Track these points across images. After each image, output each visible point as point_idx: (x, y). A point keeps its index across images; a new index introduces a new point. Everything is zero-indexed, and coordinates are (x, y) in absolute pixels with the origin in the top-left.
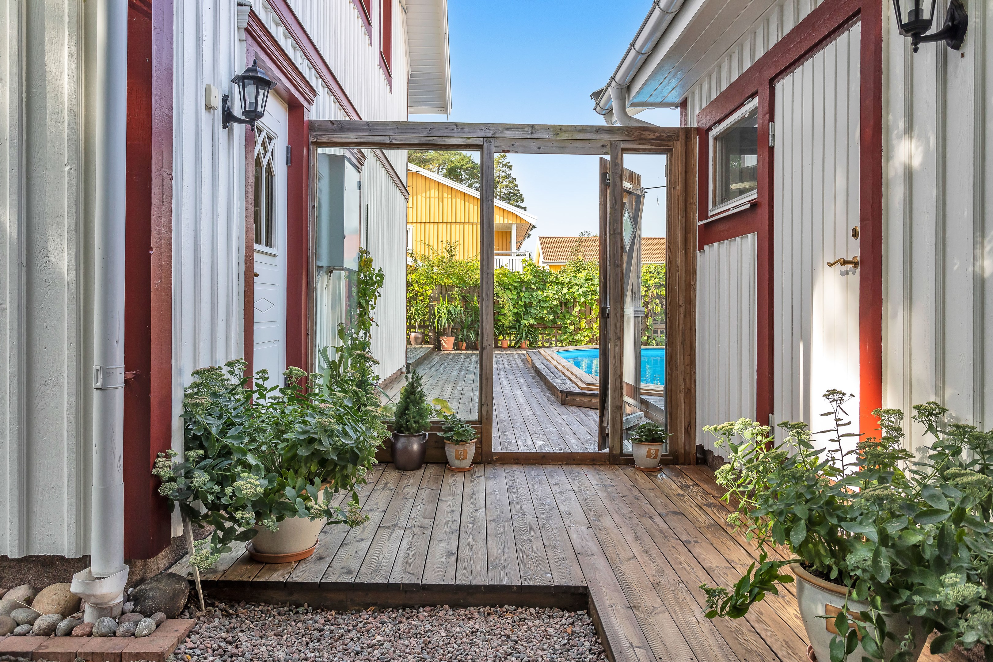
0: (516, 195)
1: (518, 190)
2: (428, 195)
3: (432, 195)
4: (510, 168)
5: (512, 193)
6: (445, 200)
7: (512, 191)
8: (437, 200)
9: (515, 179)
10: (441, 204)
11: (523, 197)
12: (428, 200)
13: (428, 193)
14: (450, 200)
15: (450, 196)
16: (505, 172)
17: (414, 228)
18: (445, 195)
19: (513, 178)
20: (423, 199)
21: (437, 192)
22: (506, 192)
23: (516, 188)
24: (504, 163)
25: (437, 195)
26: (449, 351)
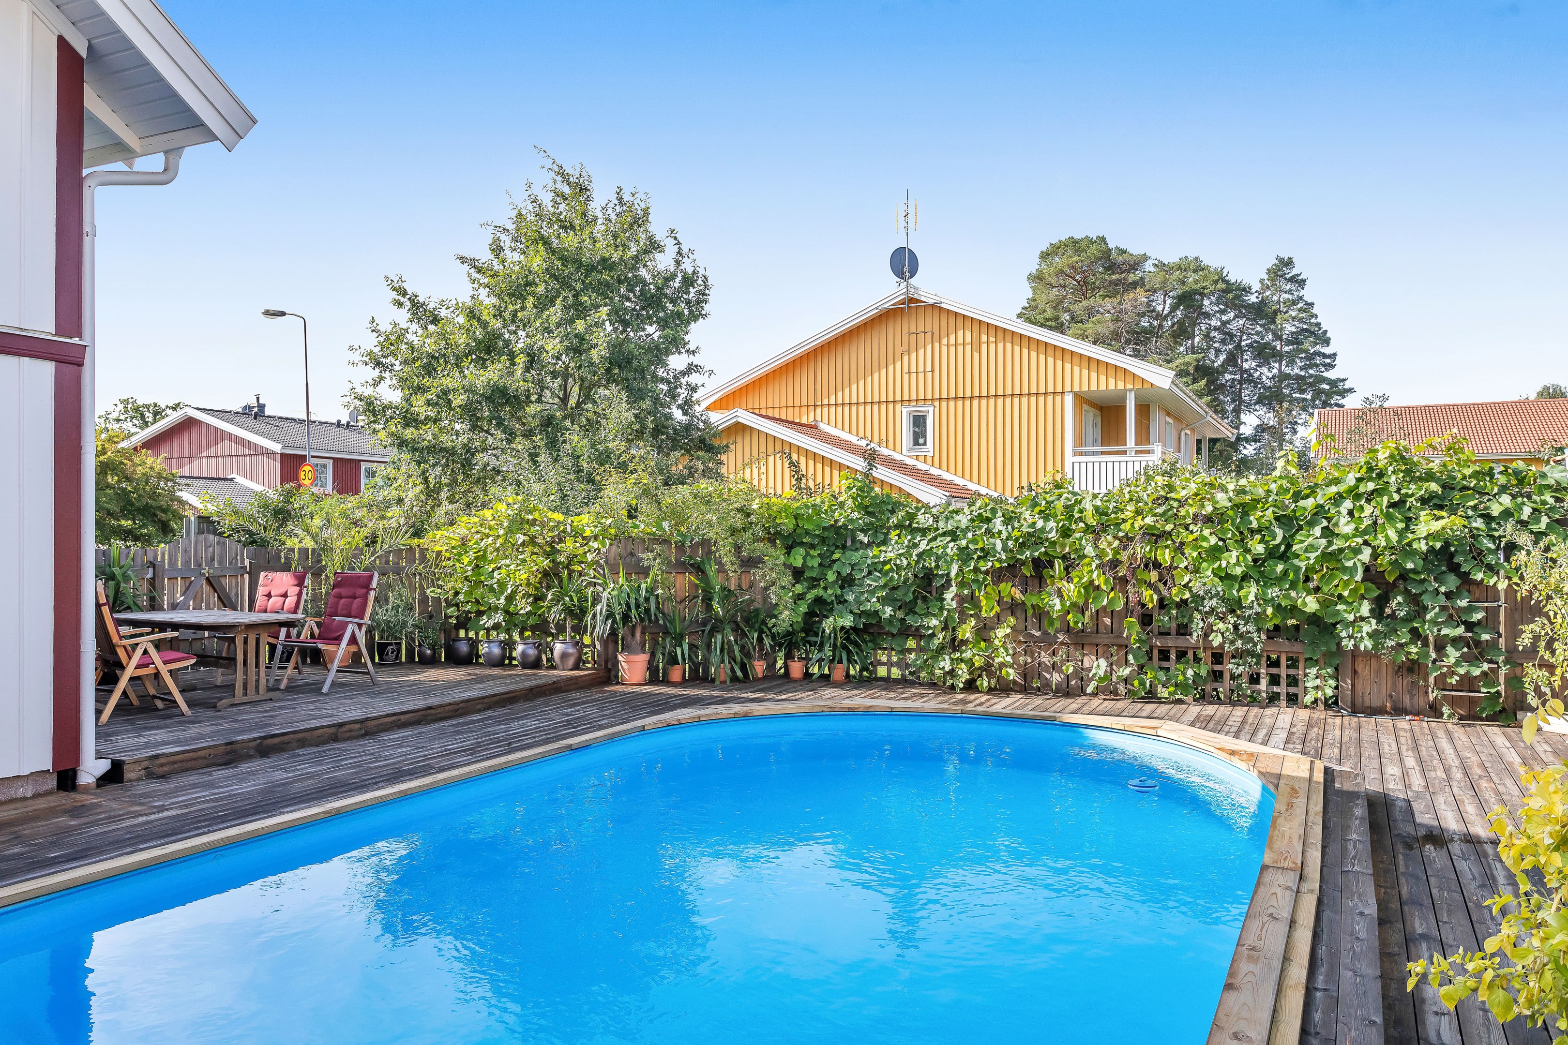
0: (1313, 333)
1: (1318, 325)
2: (952, 341)
3: (960, 340)
4: (1302, 283)
5: (1306, 330)
6: (984, 347)
7: (1305, 327)
8: (968, 348)
9: (1312, 304)
10: (976, 355)
11: (1328, 335)
12: (952, 349)
13: (952, 337)
14: (993, 346)
15: (992, 339)
16: (1290, 292)
17: (937, 410)
18: (984, 338)
19: (1307, 303)
20: (945, 349)
21: (968, 335)
22: (1293, 329)
23: (1313, 320)
24: (1288, 276)
25: (968, 339)
26: (632, 685)
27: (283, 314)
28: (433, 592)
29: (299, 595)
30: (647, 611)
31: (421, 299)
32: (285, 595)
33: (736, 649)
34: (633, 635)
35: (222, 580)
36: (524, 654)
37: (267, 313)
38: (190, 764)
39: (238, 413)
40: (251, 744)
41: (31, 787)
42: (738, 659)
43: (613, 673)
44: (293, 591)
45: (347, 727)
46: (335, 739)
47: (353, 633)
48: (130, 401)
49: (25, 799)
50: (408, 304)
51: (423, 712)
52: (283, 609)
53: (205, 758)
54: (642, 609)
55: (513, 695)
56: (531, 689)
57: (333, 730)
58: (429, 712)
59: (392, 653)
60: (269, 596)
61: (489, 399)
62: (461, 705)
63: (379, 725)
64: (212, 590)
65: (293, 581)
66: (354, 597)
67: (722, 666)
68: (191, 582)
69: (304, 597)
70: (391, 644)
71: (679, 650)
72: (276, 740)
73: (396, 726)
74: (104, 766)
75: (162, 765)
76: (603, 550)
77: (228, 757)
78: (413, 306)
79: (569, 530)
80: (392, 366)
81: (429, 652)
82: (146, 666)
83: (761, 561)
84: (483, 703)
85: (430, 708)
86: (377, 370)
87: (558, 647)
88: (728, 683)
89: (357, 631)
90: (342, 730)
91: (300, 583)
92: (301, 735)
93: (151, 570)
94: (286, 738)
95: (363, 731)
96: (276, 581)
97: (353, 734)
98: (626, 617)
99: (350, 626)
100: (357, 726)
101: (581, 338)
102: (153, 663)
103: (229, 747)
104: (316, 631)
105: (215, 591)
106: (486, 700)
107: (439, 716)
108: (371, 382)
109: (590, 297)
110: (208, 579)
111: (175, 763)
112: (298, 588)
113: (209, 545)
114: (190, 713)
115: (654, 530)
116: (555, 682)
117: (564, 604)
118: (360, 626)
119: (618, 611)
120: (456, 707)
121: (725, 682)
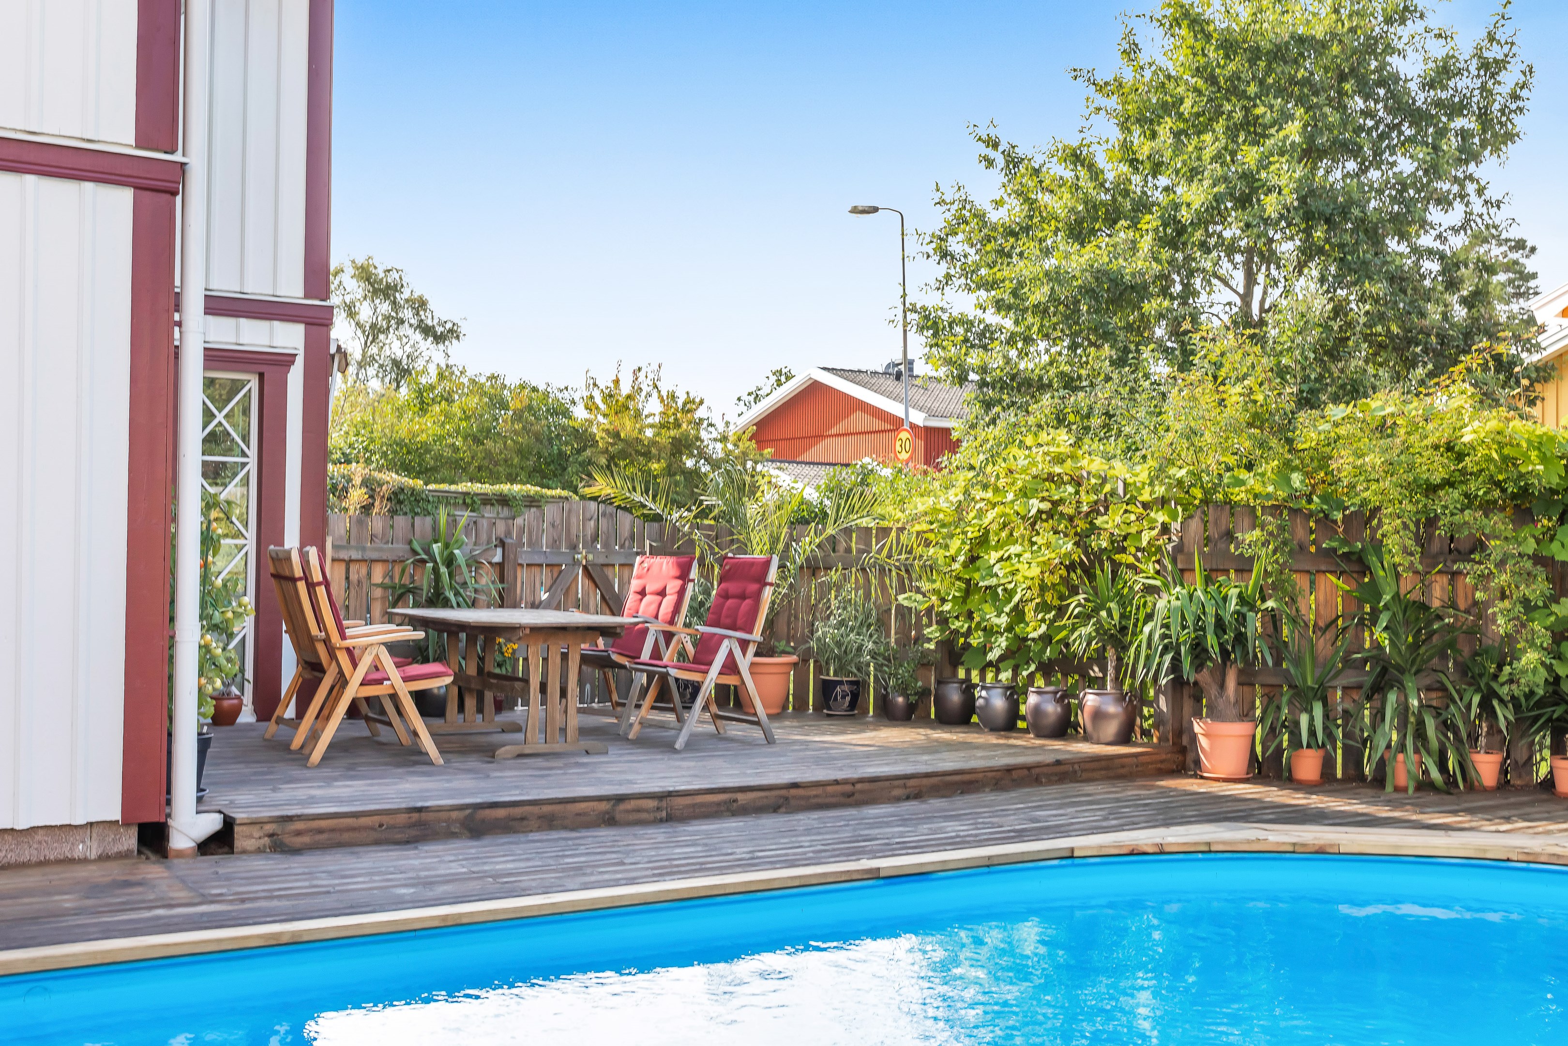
26: (1217, 780)
27: (875, 210)
28: (909, 598)
29: (681, 593)
30: (1240, 639)
31: (1020, 151)
32: (662, 593)
33: (1431, 725)
34: (1222, 686)
35: (609, 572)
36: (1037, 711)
37: (855, 210)
38: (346, 836)
39: (876, 373)
40: (455, 815)
41: (95, 845)
42: (1434, 744)
43: (1190, 757)
44: (673, 586)
45: (633, 804)
46: (610, 821)
47: (731, 654)
48: (784, 371)
49: (84, 861)
50: (1000, 161)
51: (783, 792)
52: (656, 617)
53: (372, 828)
54: (1230, 636)
55: (967, 777)
56: (1009, 770)
57: (604, 806)
58: (793, 792)
59: (843, 697)
60: (642, 593)
61: (1088, 291)
62: (859, 786)
63: (694, 806)
64: (592, 585)
65: (675, 572)
66: (743, 597)
67: (1401, 757)
68: (561, 572)
69: (689, 593)
70: (841, 683)
71: (1304, 719)
72: (501, 813)
73: (728, 810)
74: (211, 823)
75: (299, 833)
76: (1175, 526)
77: (413, 832)
78: (1007, 163)
79: (1121, 491)
80: (965, 256)
81: (900, 700)
82: (379, 682)
83: (1479, 545)
84: (905, 787)
85: (795, 785)
86: (944, 264)
87: (1091, 699)
88: (1411, 791)
89: (738, 652)
90: (623, 806)
91: (684, 575)
92: (546, 809)
93: (499, 551)
94: (518, 811)
95: (664, 814)
96: (655, 570)
97: (644, 816)
98: (1198, 649)
99: (726, 643)
100: (651, 804)
101: (1248, 177)
102: (389, 679)
103: (415, 816)
104: (690, 649)
105: (597, 586)
106: (912, 782)
107: (819, 800)
108: (934, 284)
109: (1271, 107)
110: (585, 568)
111: (320, 831)
112: (679, 583)
113: (588, 516)
114: (442, 761)
115: (1270, 489)
116: (1058, 763)
117: (1099, 622)
118: (744, 645)
119: (1185, 637)
120: (848, 788)
121: (1405, 790)
